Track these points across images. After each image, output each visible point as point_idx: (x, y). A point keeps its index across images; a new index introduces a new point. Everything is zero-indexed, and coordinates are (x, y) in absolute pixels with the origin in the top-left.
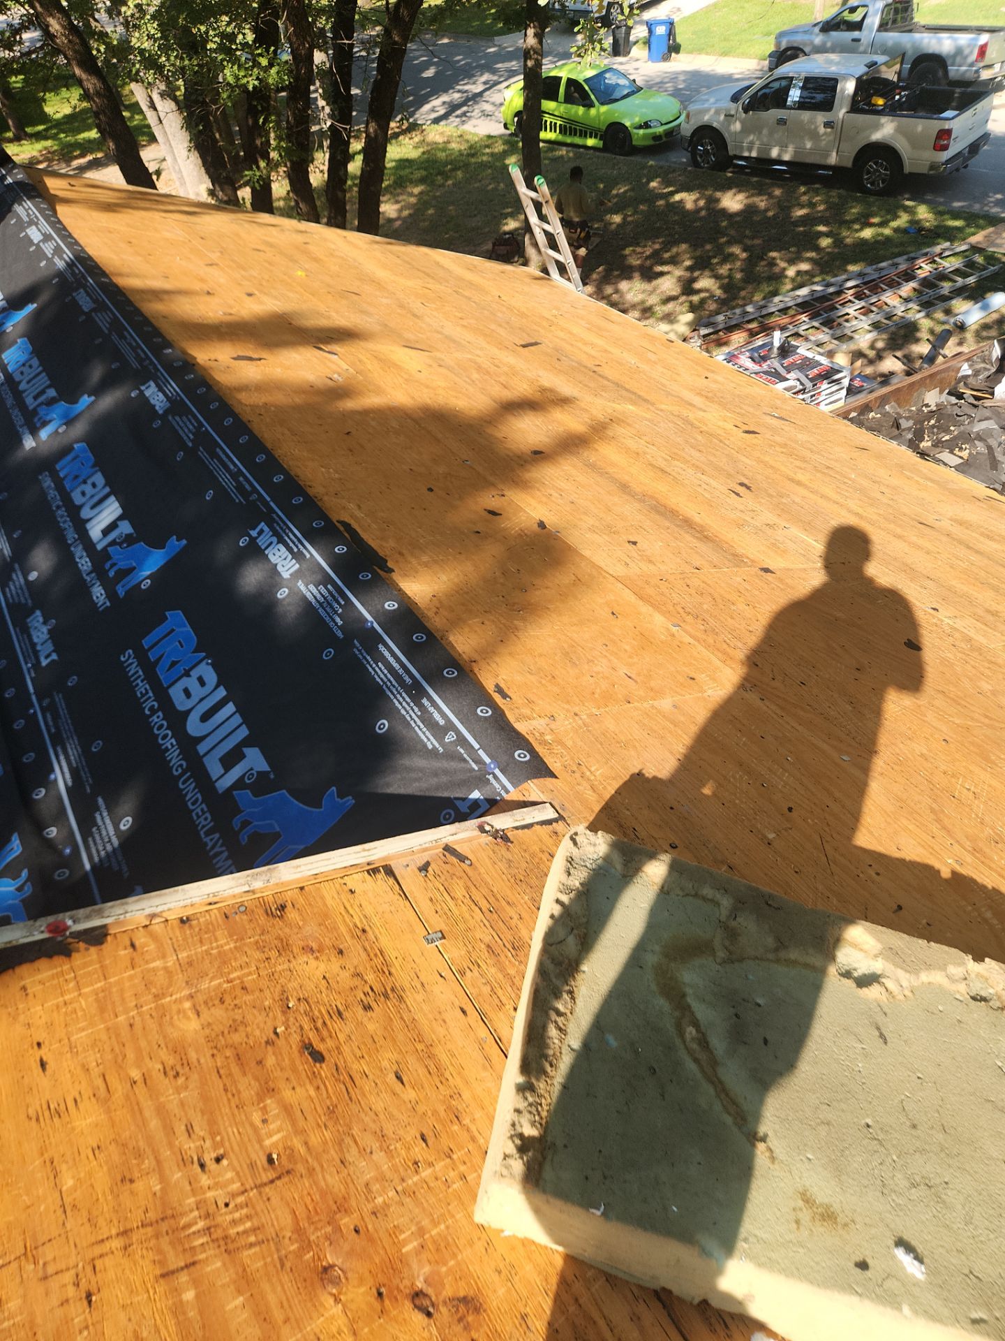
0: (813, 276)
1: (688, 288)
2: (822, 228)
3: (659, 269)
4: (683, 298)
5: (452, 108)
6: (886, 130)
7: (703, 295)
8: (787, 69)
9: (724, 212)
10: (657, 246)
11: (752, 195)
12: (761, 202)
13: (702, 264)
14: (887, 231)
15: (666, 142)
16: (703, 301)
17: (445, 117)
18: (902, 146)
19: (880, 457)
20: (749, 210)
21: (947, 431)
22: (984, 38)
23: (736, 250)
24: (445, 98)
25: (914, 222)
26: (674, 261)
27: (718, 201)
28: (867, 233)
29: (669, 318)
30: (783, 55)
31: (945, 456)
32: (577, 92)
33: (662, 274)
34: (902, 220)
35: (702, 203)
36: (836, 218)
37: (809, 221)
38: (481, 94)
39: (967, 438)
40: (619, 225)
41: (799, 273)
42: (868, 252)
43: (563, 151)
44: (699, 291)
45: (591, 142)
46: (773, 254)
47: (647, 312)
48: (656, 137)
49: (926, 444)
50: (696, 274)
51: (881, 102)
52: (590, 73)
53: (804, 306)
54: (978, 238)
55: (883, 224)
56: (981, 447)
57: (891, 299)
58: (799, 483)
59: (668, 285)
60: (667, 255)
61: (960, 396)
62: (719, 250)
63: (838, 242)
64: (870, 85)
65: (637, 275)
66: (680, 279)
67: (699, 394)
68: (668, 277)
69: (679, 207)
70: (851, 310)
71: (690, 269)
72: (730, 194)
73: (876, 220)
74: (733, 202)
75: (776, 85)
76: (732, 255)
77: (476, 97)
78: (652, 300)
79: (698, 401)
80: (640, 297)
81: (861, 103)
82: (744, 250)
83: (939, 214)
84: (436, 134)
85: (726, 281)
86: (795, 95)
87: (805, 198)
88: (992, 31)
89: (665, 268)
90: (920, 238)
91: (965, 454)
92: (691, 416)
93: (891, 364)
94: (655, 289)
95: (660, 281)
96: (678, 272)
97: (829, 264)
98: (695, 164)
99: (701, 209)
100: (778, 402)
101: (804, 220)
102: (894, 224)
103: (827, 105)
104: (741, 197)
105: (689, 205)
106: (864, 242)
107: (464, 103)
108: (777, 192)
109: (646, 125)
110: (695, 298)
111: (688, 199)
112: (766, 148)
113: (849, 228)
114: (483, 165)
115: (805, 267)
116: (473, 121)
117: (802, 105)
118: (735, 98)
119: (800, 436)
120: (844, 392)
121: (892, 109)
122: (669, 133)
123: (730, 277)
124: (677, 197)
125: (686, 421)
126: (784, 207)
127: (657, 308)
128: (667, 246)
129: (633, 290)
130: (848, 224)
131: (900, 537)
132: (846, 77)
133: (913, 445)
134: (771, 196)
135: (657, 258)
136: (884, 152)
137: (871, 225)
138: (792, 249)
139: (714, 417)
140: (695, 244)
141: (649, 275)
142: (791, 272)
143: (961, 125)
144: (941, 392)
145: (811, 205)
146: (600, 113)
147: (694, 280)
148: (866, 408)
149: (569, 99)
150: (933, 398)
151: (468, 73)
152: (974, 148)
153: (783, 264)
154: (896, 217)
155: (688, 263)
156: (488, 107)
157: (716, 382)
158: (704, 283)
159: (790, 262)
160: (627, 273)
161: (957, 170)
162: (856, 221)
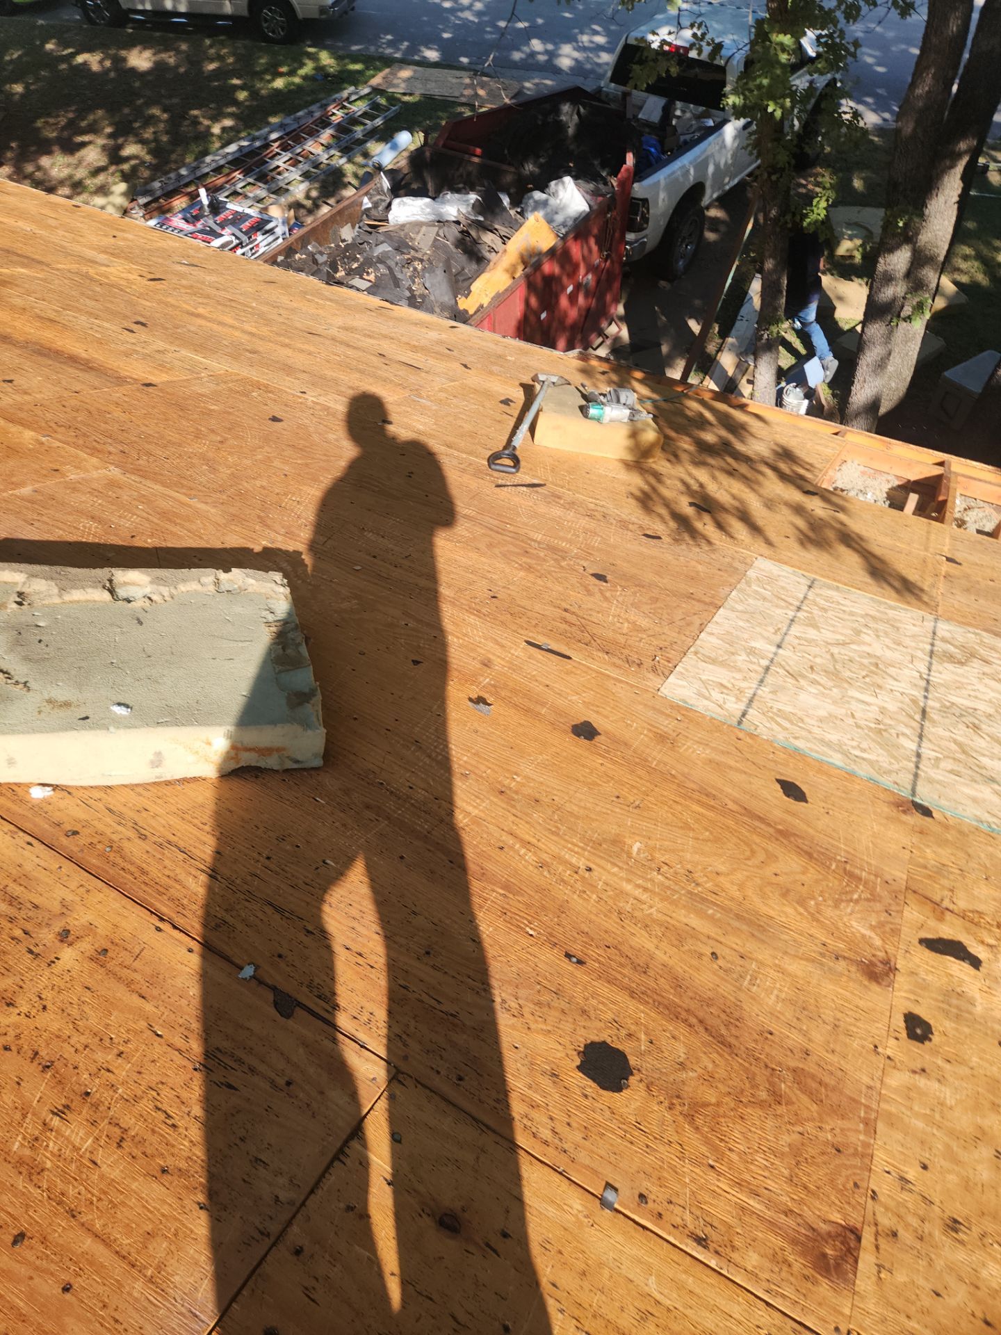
0: (239, 132)
1: (115, 157)
2: (236, 82)
3: (80, 139)
4: (113, 168)
7: (133, 162)
9: (133, 70)
10: (71, 115)
11: (160, 52)
12: (171, 60)
13: (124, 130)
14: (297, 80)
16: (134, 169)
20: (159, 67)
25: (320, 69)
26: (93, 129)
27: (124, 60)
28: (279, 83)
29: (103, 190)
33: (83, 145)
34: (308, 68)
35: (108, 64)
36: (246, 69)
37: (220, 74)
40: (22, 96)
41: (224, 129)
44: (127, 159)
46: (195, 112)
47: (77, 187)
49: (341, 274)
50: (120, 141)
54: (378, 80)
55: (292, 73)
56: (383, 269)
57: (313, 147)
58: (198, 316)
59: (93, 155)
60: (84, 124)
62: (139, 113)
63: (254, 94)
65: (56, 148)
66: (104, 148)
67: (105, 252)
68: (91, 147)
69: (84, 69)
70: (280, 162)
71: (110, 136)
72: (135, 50)
73: (284, 69)
74: (141, 60)
76: (153, 116)
78: (80, 174)
79: (102, 257)
80: (65, 172)
82: (165, 111)
83: (339, 58)
85: (153, 145)
87: (212, 51)
89: (86, 138)
90: (327, 84)
92: (92, 272)
94: (80, 162)
95: (83, 152)
96: (101, 141)
97: (252, 117)
99: (109, 70)
100: (191, 252)
101: (217, 74)
102: (302, 72)
104: (147, 54)
105: (95, 67)
106: (280, 93)
108: (184, 47)
110: (126, 167)
111: (92, 60)
113: (262, 79)
115: (228, 123)
119: (208, 278)
123: (156, 140)
124: (80, 59)
125: (87, 276)
126: (194, 61)
127: (88, 182)
128: (82, 114)
129: (56, 165)
130: (259, 75)
131: (287, 346)
134: (178, 51)
135: (74, 127)
137: (282, 75)
138: (212, 106)
139: (118, 270)
140: (112, 109)
141: (71, 148)
142: (216, 130)
144: (353, 227)
145: (220, 58)
147: (120, 147)
150: (347, 233)
153: (206, 122)
154: (302, 65)
155: (109, 130)
157: (125, 239)
158: (131, 149)
159: (215, 118)
160: (45, 148)
161: (346, 13)
162: (266, 71)
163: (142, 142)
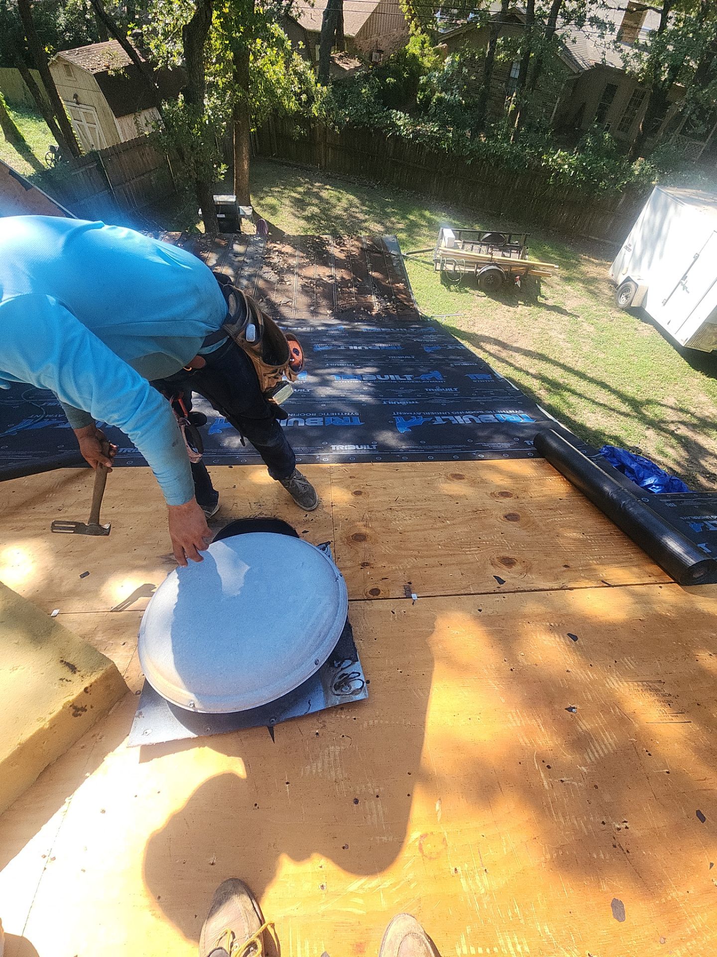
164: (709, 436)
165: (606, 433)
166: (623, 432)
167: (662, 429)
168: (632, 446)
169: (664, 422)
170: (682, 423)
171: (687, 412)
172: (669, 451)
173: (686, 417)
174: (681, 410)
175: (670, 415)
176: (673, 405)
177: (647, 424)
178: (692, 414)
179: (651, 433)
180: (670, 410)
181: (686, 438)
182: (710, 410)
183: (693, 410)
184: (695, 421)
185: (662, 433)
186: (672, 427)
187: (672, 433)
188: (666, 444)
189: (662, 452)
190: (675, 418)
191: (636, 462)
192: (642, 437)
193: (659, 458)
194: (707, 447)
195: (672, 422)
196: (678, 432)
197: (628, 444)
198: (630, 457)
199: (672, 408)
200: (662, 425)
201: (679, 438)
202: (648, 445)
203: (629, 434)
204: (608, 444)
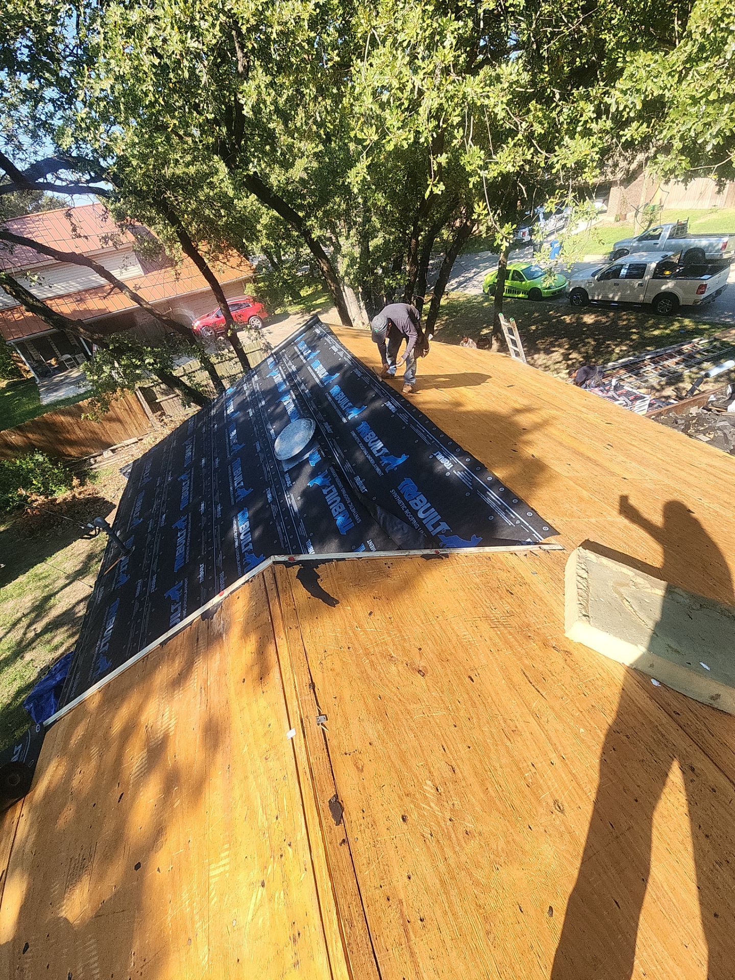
0: (629, 352)
1: (566, 357)
2: (634, 330)
3: (554, 349)
4: (564, 362)
5: (460, 284)
6: (669, 285)
7: (574, 361)
8: (620, 261)
9: (585, 323)
10: (552, 339)
11: (598, 316)
12: (603, 320)
13: (574, 347)
14: (668, 331)
15: (558, 294)
16: (573, 363)
17: (457, 288)
18: (680, 293)
19: (670, 436)
20: (597, 323)
21: (703, 426)
22: (725, 239)
23: (590, 340)
24: (457, 280)
25: (683, 327)
26: (560, 346)
27: (582, 318)
28: (656, 333)
29: (557, 371)
30: (619, 253)
31: (701, 436)
32: (518, 276)
33: (554, 352)
34: (676, 326)
35: (573, 320)
36: (641, 325)
37: (628, 327)
38: (472, 277)
39: (713, 429)
40: (534, 330)
41: (621, 351)
42: (658, 342)
43: (509, 300)
44: (572, 359)
45: (521, 295)
46: (609, 342)
47: (547, 368)
48: (554, 293)
49: (691, 431)
50: (570, 351)
51: (668, 273)
52: (524, 267)
53: (625, 366)
54: (717, 334)
55: (665, 328)
56: (720, 433)
57: (670, 363)
59: (557, 355)
60: (556, 343)
61: (710, 410)
62: (582, 341)
63: (642, 337)
64: (664, 265)
65: (542, 352)
66: (563, 354)
67: (584, 407)
68: (557, 353)
69: (564, 321)
70: (649, 368)
71: (566, 349)
72: (587, 316)
73: (661, 326)
74: (589, 319)
75: (615, 268)
76: (588, 343)
77: (470, 279)
78: (549, 363)
80: (545, 361)
81: (659, 273)
82: (595, 341)
83: (697, 323)
84: (453, 295)
85: (585, 354)
86: (624, 272)
87: (625, 317)
88: (731, 235)
89: (556, 349)
90: (687, 335)
91: (712, 436)
92: (582, 416)
93: (669, 391)
94: (550, 358)
95: (553, 354)
96: (562, 351)
97: (639, 346)
98: (571, 302)
99: (574, 323)
101: (624, 327)
102: (672, 328)
103: (641, 276)
104: (593, 316)
105: (568, 321)
106: (656, 337)
107: (465, 282)
108: (611, 314)
109: (549, 288)
110: (570, 362)
111: (568, 319)
112: (606, 296)
113: (648, 330)
114: (472, 307)
115: (624, 348)
116: (469, 289)
117: (628, 276)
118: (593, 275)
120: (647, 406)
121: (674, 276)
122: (560, 291)
123: (587, 353)
124: (562, 318)
126: (614, 322)
127: (552, 366)
128: (556, 340)
129: (540, 358)
130: (647, 329)
132: (651, 262)
133: (685, 431)
134: (608, 317)
135: (552, 344)
136: (670, 296)
137: (659, 329)
138: (618, 340)
140: (570, 339)
141: (548, 352)
142: (617, 350)
143: (712, 282)
144: (699, 408)
145: (629, 320)
146: (527, 283)
147: (570, 354)
148: (660, 414)
149: (513, 279)
150: (694, 411)
151: (467, 270)
152: (718, 292)
153: (614, 347)
154: (672, 325)
155: (567, 347)
156: (475, 283)
157: (590, 401)
158: (574, 355)
159: (617, 345)
160: (538, 351)
161: (709, 302)
162: (651, 327)
163: (580, 353)
164: (54, 605)
165: (9, 702)
166: (15, 683)
167: (30, 644)
168: (36, 675)
169: (21, 641)
170: (29, 626)
171: (20, 620)
172: (56, 641)
173: (25, 622)
174: (14, 625)
175: (16, 635)
176: (5, 631)
177: (16, 658)
178: (24, 616)
179: (28, 656)
180: (9, 635)
181: (48, 624)
182: (27, 600)
183: (19, 615)
184: (33, 615)
185: (34, 645)
186: (31, 635)
187: (37, 636)
188: (49, 642)
189: (56, 648)
190: (22, 631)
191: (55, 674)
192: (31, 665)
193: (61, 650)
194: (65, 609)
195: (25, 634)
196: (39, 631)
197: (32, 679)
198: (47, 679)
199: (7, 633)
200: (24, 644)
201: (46, 630)
202: (43, 659)
203: (22, 677)
204: (23, 701)
